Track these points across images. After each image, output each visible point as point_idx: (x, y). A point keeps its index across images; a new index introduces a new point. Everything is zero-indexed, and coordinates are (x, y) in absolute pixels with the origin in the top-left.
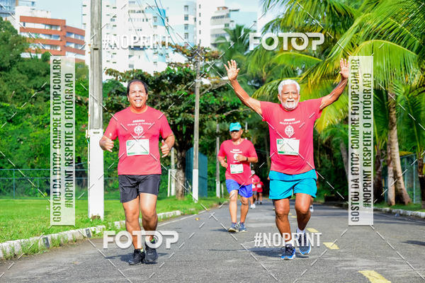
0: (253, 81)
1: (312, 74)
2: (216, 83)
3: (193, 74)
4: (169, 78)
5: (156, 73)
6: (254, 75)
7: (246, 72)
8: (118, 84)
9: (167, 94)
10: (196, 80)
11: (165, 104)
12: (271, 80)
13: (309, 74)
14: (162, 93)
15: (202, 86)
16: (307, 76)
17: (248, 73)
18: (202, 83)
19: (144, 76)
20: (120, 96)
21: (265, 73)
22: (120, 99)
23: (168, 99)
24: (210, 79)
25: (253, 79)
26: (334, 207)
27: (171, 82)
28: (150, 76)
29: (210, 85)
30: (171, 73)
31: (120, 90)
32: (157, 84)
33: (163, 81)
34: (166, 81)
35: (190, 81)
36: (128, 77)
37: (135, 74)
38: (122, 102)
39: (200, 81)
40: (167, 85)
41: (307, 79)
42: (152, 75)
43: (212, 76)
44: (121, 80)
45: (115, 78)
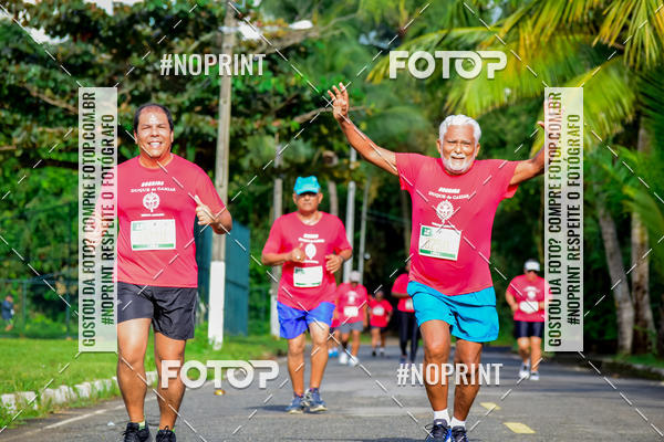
0: (373, 34)
1: (530, 23)
2: (275, 37)
3: (217, 13)
4: (152, 22)
5: (119, 8)
6: (378, 19)
7: (355, 9)
8: (19, 34)
9: (147, 63)
10: (225, 29)
11: (142, 89)
12: (421, 33)
13: (522, 19)
14: (136, 60)
15: (240, 45)
16: (516, 25)
17: (361, 14)
18: (239, 35)
19: (89, 13)
20: (23, 66)
21: (405, 14)
22: (23, 73)
23: (149, 77)
24: (261, 26)
25: (373, 28)
26: (578, 369)
27: (158, 31)
28: (104, 15)
29: (260, 43)
30: (158, 9)
31: (24, 48)
32: (122, 36)
33: (139, 27)
34: (146, 29)
35: (208, 30)
36: (46, 16)
37: (63, 8)
38: (30, 80)
39: (233, 30)
40: (148, 38)
41: (518, 33)
42: (110, 12)
43: (267, 18)
44: (26, 23)
45: (11, 17)
